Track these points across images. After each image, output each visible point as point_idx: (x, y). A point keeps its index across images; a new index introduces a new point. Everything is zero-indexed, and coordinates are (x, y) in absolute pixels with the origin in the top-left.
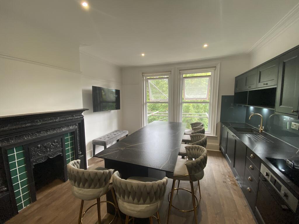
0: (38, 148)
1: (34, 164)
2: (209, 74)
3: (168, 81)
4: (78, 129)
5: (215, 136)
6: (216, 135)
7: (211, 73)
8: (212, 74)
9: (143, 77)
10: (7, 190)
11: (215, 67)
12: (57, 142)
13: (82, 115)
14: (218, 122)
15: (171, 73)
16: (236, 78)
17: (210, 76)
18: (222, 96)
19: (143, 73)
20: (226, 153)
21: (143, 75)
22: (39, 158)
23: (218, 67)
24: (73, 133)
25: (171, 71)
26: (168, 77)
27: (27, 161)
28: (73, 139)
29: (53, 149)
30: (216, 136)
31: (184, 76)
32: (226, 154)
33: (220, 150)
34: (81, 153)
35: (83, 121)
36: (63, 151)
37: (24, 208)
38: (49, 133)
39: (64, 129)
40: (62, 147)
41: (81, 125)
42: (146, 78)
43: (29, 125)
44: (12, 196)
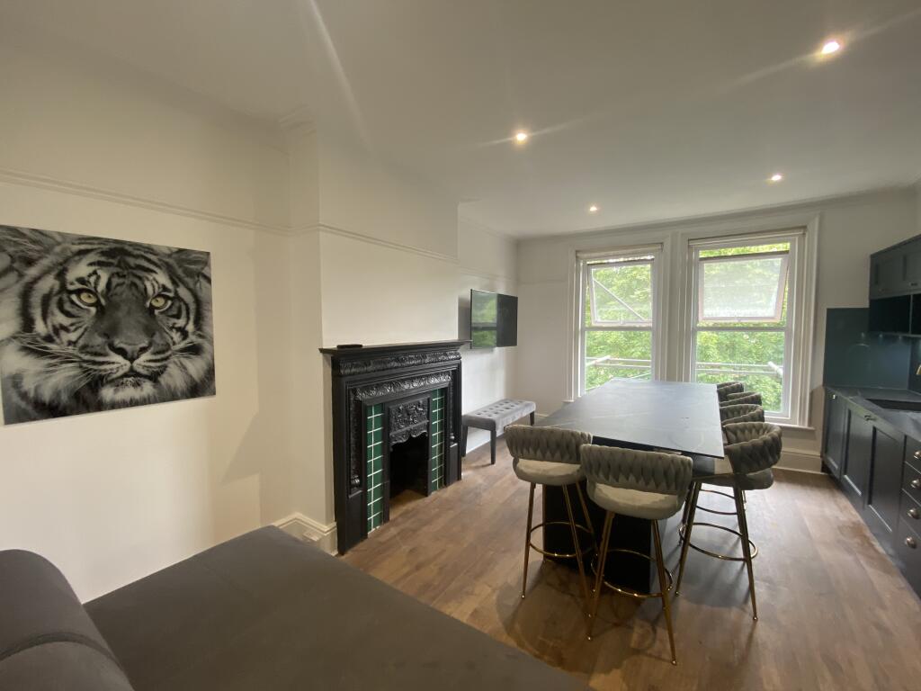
0: (399, 411)
1: (394, 443)
2: (784, 247)
3: (653, 269)
4: (451, 384)
5: (805, 426)
6: (810, 424)
7: (788, 244)
8: (793, 246)
9: (578, 261)
11: (804, 227)
12: (422, 406)
13: (458, 354)
14: (815, 386)
15: (662, 249)
16: (873, 257)
17: (787, 252)
18: (830, 311)
19: (577, 252)
20: (845, 473)
21: (577, 257)
22: (400, 435)
23: (814, 227)
24: (443, 391)
25: (662, 243)
26: (653, 259)
27: (385, 436)
28: (443, 403)
29: (417, 418)
30: (811, 428)
31: (702, 254)
32: (846, 477)
33: (823, 471)
34: (453, 437)
35: (459, 366)
36: (428, 426)
37: (373, 530)
38: (415, 385)
39: (433, 381)
40: (428, 418)
41: (456, 376)
42: (585, 263)
43: (396, 364)
44: (365, 497)
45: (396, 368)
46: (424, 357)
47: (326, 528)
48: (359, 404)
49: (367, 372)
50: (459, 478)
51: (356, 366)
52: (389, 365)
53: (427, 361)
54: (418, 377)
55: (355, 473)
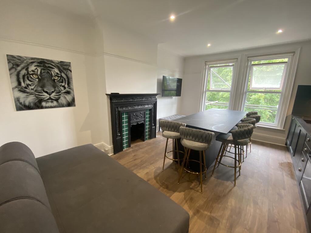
0: (134, 115)
1: (132, 124)
2: (286, 60)
3: (233, 69)
4: (153, 108)
5: (282, 129)
6: (284, 128)
7: (287, 59)
8: (289, 60)
9: (206, 66)
10: (120, 136)
11: (294, 52)
12: (142, 114)
13: (156, 98)
14: (288, 115)
15: (237, 61)
17: (286, 62)
18: (299, 86)
19: (206, 62)
20: (290, 146)
21: (206, 64)
22: (134, 122)
23: (298, 52)
24: (150, 110)
25: (237, 59)
26: (233, 65)
27: (129, 122)
28: (150, 114)
29: (140, 118)
30: (284, 130)
31: (253, 63)
33: (285, 145)
34: (153, 125)
35: (156, 102)
36: (144, 121)
37: (125, 149)
38: (139, 107)
39: (146, 106)
40: (144, 118)
41: (155, 105)
42: (208, 66)
43: (131, 100)
44: (122, 140)
45: (132, 101)
46: (143, 98)
47: (110, 147)
48: (119, 112)
49: (122, 102)
50: (155, 137)
51: (118, 100)
52: (129, 100)
53: (144, 100)
54: (140, 105)
55: (118, 132)
